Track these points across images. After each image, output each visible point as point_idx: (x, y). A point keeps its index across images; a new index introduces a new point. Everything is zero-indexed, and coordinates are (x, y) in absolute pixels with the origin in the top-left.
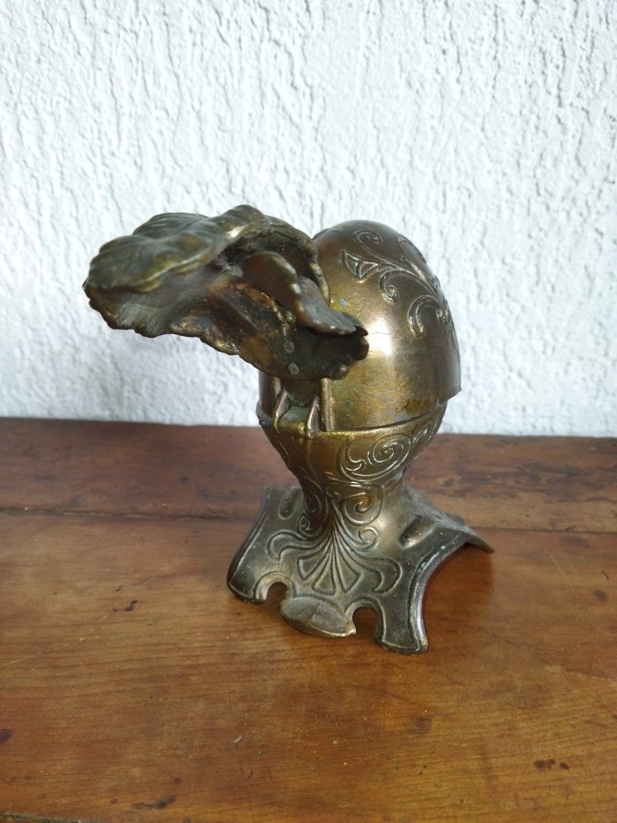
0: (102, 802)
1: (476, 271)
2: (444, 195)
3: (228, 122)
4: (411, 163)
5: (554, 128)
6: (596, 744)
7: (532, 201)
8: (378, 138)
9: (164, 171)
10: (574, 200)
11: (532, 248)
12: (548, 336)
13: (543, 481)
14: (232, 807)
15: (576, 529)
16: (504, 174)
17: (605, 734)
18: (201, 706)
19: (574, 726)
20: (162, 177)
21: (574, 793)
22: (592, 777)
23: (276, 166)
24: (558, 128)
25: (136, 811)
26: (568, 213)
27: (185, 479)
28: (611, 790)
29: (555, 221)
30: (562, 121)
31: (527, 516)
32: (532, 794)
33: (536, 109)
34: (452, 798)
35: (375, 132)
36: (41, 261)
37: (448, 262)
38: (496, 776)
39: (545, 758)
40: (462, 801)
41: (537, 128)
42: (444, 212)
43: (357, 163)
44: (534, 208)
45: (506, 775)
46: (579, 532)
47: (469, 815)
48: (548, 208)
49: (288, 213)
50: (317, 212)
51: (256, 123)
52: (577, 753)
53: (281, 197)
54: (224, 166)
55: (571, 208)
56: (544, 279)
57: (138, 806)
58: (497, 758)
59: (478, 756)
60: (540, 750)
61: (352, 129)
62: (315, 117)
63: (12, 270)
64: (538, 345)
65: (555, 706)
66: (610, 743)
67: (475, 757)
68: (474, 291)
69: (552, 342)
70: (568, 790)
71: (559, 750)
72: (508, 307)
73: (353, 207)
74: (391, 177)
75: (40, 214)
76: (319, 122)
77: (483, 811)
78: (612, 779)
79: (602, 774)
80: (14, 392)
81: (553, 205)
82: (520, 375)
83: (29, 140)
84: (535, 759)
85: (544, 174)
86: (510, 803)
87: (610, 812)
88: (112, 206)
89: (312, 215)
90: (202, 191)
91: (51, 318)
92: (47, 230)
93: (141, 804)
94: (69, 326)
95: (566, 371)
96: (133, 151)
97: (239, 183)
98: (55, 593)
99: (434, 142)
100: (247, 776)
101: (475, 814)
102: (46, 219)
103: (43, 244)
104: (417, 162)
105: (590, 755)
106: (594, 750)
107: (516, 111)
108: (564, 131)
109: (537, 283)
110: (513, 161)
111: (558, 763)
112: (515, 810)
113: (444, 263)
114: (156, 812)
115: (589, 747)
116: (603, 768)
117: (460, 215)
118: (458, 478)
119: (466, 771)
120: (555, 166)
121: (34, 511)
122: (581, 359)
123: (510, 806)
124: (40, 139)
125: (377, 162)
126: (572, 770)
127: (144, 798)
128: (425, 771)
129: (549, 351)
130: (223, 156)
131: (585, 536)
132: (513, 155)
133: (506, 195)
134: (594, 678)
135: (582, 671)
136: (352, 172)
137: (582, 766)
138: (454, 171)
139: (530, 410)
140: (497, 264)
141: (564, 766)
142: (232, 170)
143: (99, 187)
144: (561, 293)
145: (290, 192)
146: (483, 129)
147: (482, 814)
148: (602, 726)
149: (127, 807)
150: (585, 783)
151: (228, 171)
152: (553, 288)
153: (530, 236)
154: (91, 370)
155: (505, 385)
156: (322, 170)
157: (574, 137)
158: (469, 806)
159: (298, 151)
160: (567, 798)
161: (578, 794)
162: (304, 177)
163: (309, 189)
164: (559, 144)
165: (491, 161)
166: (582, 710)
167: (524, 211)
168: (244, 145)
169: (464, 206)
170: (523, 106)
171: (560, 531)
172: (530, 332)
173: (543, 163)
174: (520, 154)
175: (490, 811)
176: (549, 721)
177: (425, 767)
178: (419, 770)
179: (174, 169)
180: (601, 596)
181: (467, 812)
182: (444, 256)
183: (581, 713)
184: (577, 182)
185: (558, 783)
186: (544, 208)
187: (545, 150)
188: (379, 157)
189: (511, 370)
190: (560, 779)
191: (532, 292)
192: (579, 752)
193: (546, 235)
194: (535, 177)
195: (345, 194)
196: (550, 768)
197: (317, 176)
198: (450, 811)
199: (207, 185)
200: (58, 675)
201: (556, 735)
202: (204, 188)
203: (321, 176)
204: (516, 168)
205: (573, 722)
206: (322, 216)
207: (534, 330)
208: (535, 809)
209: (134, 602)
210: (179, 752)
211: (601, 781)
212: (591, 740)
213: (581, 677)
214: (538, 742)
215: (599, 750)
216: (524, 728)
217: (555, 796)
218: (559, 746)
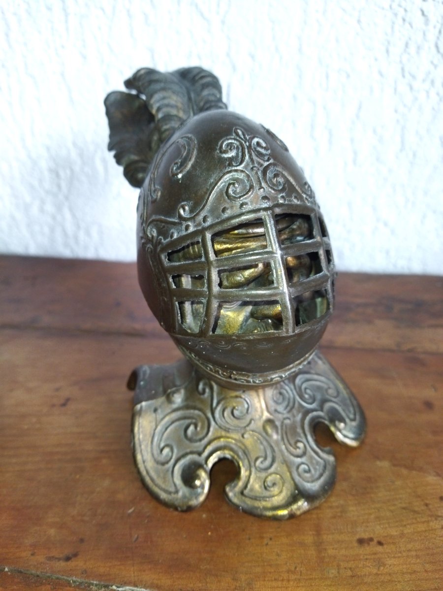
0: (23, 554)
1: (352, 140)
2: (327, 77)
3: (152, 18)
4: (300, 50)
5: (418, 20)
6: (408, 526)
7: (399, 83)
8: (273, 29)
9: (103, 59)
10: (433, 82)
11: (398, 121)
12: (409, 194)
13: (396, 310)
14: (119, 563)
15: (416, 350)
16: (376, 60)
17: (416, 519)
18: (107, 483)
19: (392, 511)
21: (384, 565)
22: (400, 552)
24: (422, 19)
25: (48, 562)
26: (427, 92)
27: (118, 304)
28: (415, 564)
29: (416, 99)
30: (426, 13)
31: (378, 338)
32: (351, 565)
33: (404, 4)
34: (288, 564)
35: (270, 24)
37: (330, 132)
38: (325, 549)
39: (365, 536)
40: (296, 568)
41: (404, 20)
42: (327, 90)
43: (256, 49)
44: (399, 88)
45: (333, 549)
46: (417, 352)
47: (299, 580)
48: (411, 88)
51: (174, 19)
52: (392, 534)
55: (430, 88)
56: (407, 147)
57: (50, 559)
58: (328, 534)
59: (314, 532)
60: (362, 530)
62: (222, 12)
64: (400, 201)
65: (380, 495)
66: (419, 526)
67: (311, 533)
68: (350, 156)
69: (412, 199)
70: (380, 563)
71: (378, 530)
72: (377, 169)
74: (284, 61)
75: (11, 97)
76: (225, 16)
77: (311, 577)
78: (416, 555)
79: (409, 551)
81: (416, 86)
82: (386, 224)
84: (358, 537)
85: (409, 60)
86: (333, 571)
87: (411, 582)
88: (64, 87)
93: (53, 557)
95: (422, 223)
96: (79, 44)
99: (318, 33)
100: (134, 539)
101: (304, 579)
102: (15, 101)
104: (305, 48)
105: (402, 535)
106: (405, 532)
107: (387, 6)
108: (427, 22)
109: (401, 150)
110: (383, 48)
111: (376, 540)
112: (336, 577)
113: (326, 133)
114: (62, 564)
115: (401, 528)
116: (410, 546)
117: (340, 93)
119: (302, 544)
120: (418, 53)
122: (435, 212)
123: (332, 573)
124: (7, 35)
125: (273, 49)
126: (385, 546)
127: (55, 553)
128: (270, 543)
129: (410, 205)
130: (149, 47)
131: (422, 356)
132: (383, 44)
133: (377, 77)
134: (414, 472)
135: (406, 467)
136: (253, 57)
137: (394, 543)
138: (335, 57)
139: (392, 253)
140: (370, 134)
141: (380, 543)
142: (156, 57)
144: (421, 159)
146: (359, 21)
147: (311, 579)
148: (415, 512)
149: (41, 558)
150: (394, 557)
151: (153, 57)
153: (396, 111)
155: (373, 233)
157: (435, 27)
158: (301, 572)
159: (209, 41)
160: (379, 569)
161: (387, 566)
162: (213, 61)
164: (422, 34)
165: (366, 48)
166: (401, 499)
167: (392, 90)
169: (343, 86)
171: (403, 352)
172: (394, 190)
173: (408, 50)
174: (389, 43)
175: (317, 577)
176: (373, 506)
177: (271, 539)
178: (265, 541)
179: (111, 57)
180: (429, 405)
181: (298, 577)
182: (326, 128)
183: (400, 501)
184: (436, 67)
185: (373, 557)
186: (408, 88)
187: (410, 39)
188: (274, 44)
189: (378, 220)
190: (375, 554)
191: (397, 158)
192: (394, 532)
193: (409, 110)
194: (401, 62)
195: (246, 76)
196: (369, 544)
197: (224, 63)
198: (285, 576)
200: (6, 454)
201: (378, 518)
203: (227, 60)
204: (385, 54)
205: (392, 508)
207: (398, 188)
208: (352, 577)
209: (69, 399)
210: (86, 518)
211: (408, 556)
212: (405, 523)
213: (404, 472)
214: (363, 523)
215: (409, 531)
216: (353, 511)
217: (369, 567)
218: (378, 527)
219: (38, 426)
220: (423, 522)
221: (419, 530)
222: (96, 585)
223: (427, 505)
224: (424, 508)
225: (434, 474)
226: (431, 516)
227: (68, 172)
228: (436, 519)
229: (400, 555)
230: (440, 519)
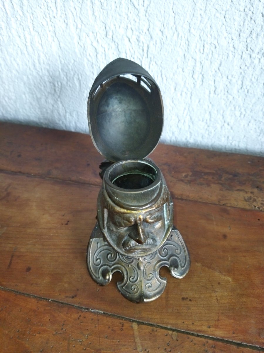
0: (56, 294)
1: (215, 81)
2: (204, 46)
3: (105, 5)
4: (189, 30)
6: (203, 294)
7: (244, 53)
8: (175, 17)
9: (77, 26)
11: (241, 73)
12: (243, 110)
13: (223, 179)
14: (92, 300)
15: (227, 205)
16: (232, 39)
17: (207, 291)
19: (198, 287)
20: (77, 28)
22: (197, 305)
23: (127, 27)
27: (88, 165)
28: (202, 310)
29: (253, 62)
31: (211, 196)
32: (178, 308)
33: (252, 9)
35: (173, 14)
36: (29, 61)
37: (203, 76)
38: (169, 301)
39: (185, 297)
41: (251, 18)
42: (203, 54)
43: (164, 28)
44: (244, 56)
45: (172, 301)
46: (227, 206)
47: (158, 312)
48: (251, 56)
49: (132, 48)
50: (145, 49)
51: (118, 6)
52: (196, 297)
53: (129, 41)
54: (104, 25)
55: (261, 58)
56: (244, 87)
57: (67, 297)
58: (171, 294)
60: (185, 294)
61: (163, 12)
62: (145, 5)
63: (18, 64)
64: (238, 113)
65: (194, 279)
66: (207, 294)
68: (213, 89)
69: (244, 113)
70: (189, 308)
71: (191, 294)
72: (227, 97)
73: (162, 48)
74: (180, 36)
75: (26, 42)
76: (147, 8)
78: (203, 306)
80: (24, 111)
81: (253, 56)
82: (228, 124)
83: (17, 7)
84: (182, 297)
85: (251, 41)
86: (171, 310)
88: (56, 40)
89: (143, 50)
90: (94, 35)
91: (35, 84)
92: (30, 48)
93: (67, 296)
94: (42, 88)
95: (248, 125)
96: (63, 16)
97: (110, 34)
98: (43, 215)
99: (201, 22)
100: (98, 290)
101: (160, 312)
102: (28, 44)
103: (28, 54)
104: (192, 30)
105: (200, 297)
107: (242, 10)
109: (241, 88)
110: (237, 33)
111: (189, 299)
112: (172, 312)
113: (201, 76)
114: (71, 299)
115: (200, 295)
116: (201, 303)
117: (210, 56)
118: (190, 174)
120: (257, 38)
121: (35, 176)
122: (256, 120)
124: (22, 8)
125: (174, 28)
126: (192, 302)
129: (242, 116)
130: (103, 21)
131: (229, 208)
132: (237, 31)
133: (232, 49)
134: (211, 270)
136: (162, 32)
137: (196, 301)
138: (209, 36)
139: (230, 138)
140: (225, 78)
141: (190, 300)
142: (107, 28)
143: (50, 31)
144: (251, 93)
145: (133, 39)
147: (162, 312)
148: (207, 288)
149: (63, 297)
150: (195, 307)
151: (105, 28)
152: (248, 91)
153: (240, 68)
154: (53, 106)
155: (222, 127)
156: (148, 30)
158: (159, 309)
159: (138, 21)
160: (188, 311)
161: (191, 310)
162: (140, 33)
163: (142, 38)
164: (261, 27)
165: (227, 33)
166: (202, 282)
167: (240, 57)
168: (112, 17)
169: (212, 52)
170: (246, 7)
171: (221, 205)
172: (235, 108)
173: (251, 36)
174: (241, 31)
175: (164, 311)
176: (191, 284)
179: (82, 25)
180: (225, 236)
182: (201, 73)
183: (202, 283)
185: (186, 305)
186: (249, 56)
187: (253, 29)
188: (175, 26)
189: (225, 122)
190: (188, 304)
191: (238, 92)
192: (197, 296)
193: (248, 68)
194: (246, 42)
195: (158, 42)
196: (186, 300)
197: (145, 33)
198: (153, 310)
199: (97, 33)
200: (44, 248)
201: (192, 289)
202: (95, 34)
203: (147, 32)
204: (238, 37)
205: (198, 285)
206: (148, 51)
207: (237, 107)
208: (178, 313)
209: (68, 221)
210: (79, 280)
211: (200, 307)
212: (202, 293)
213: (207, 269)
214: (185, 291)
215: (202, 296)
216: (182, 285)
217: (184, 310)
218: (191, 293)
219: (57, 234)
220: (209, 293)
221: (207, 296)
222: (84, 308)
223: (212, 286)
224: (211, 287)
225: (219, 272)
226: (213, 291)
227: (59, 84)
228: (214, 292)
229: (197, 306)
230: (216, 292)
